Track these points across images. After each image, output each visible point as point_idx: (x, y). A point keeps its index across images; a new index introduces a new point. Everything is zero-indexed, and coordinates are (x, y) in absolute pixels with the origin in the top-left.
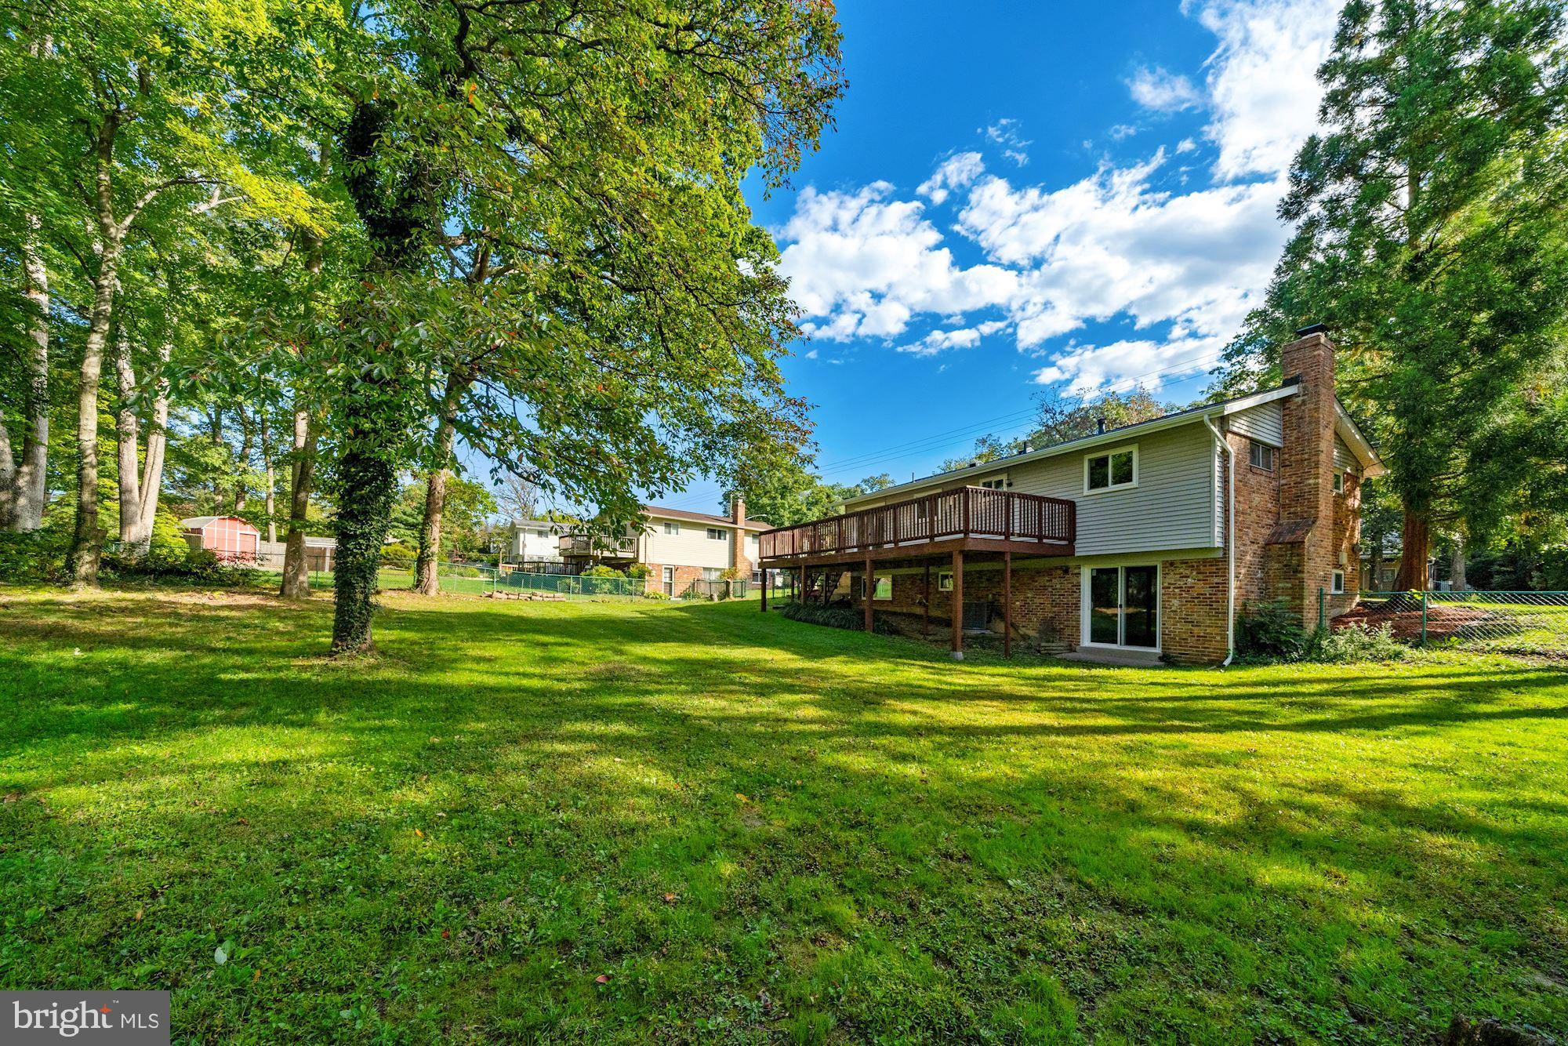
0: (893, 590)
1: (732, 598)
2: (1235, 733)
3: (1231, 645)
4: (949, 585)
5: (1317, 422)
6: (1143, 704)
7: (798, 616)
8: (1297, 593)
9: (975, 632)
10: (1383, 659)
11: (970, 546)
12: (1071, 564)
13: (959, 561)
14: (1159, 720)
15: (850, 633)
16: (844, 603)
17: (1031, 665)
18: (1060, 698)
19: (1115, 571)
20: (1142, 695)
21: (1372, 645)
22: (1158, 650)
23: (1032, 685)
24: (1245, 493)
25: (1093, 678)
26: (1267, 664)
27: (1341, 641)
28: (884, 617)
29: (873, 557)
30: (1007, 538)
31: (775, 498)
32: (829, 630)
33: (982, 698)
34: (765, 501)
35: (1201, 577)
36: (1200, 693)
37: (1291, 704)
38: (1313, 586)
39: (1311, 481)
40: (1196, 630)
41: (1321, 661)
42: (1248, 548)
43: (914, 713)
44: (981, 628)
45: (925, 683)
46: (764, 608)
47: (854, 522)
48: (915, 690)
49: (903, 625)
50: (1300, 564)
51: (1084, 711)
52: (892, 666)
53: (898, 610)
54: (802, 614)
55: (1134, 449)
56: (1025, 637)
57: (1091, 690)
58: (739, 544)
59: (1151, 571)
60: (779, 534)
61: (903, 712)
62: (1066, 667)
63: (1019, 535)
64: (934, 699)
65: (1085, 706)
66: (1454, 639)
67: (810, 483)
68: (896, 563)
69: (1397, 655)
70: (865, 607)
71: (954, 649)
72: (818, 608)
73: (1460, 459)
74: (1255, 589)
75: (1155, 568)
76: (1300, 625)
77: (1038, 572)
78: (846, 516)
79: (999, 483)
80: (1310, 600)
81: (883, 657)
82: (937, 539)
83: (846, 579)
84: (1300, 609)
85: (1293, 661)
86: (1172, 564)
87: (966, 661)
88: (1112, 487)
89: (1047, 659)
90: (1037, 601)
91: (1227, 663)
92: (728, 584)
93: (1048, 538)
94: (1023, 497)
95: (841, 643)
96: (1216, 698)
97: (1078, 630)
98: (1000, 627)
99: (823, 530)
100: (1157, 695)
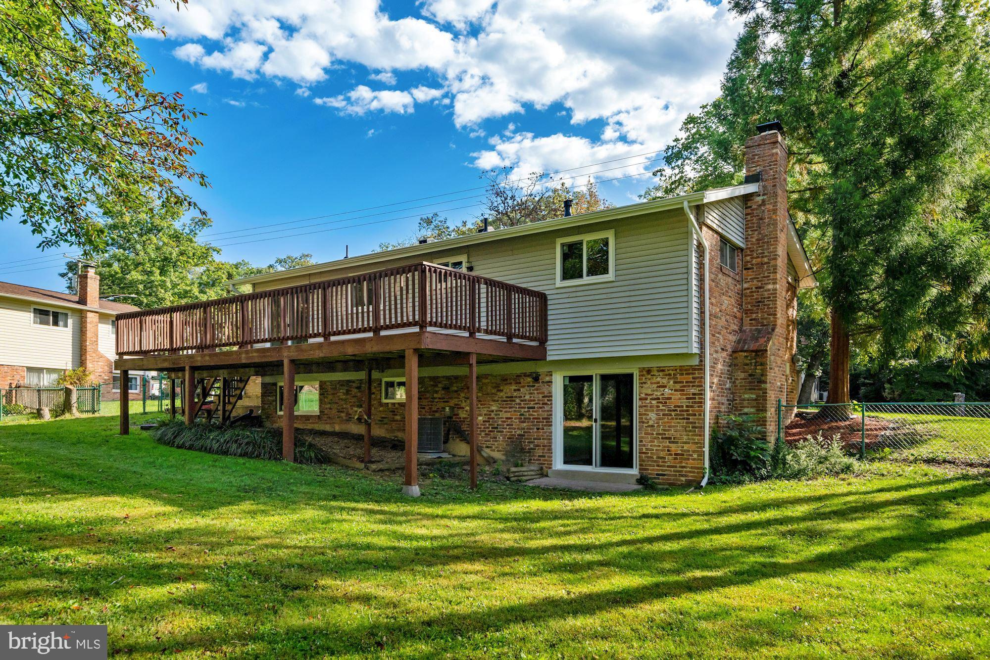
0: (321, 401)
1: (76, 414)
2: (764, 582)
3: (707, 464)
4: (400, 394)
5: (775, 224)
6: (647, 547)
7: (179, 441)
8: (760, 405)
9: (430, 456)
10: (837, 473)
11: (428, 343)
12: (542, 369)
13: (412, 362)
14: (678, 572)
15: (259, 464)
16: (251, 420)
17: (504, 499)
18: (554, 548)
19: (589, 379)
20: (641, 534)
21: (826, 458)
22: (634, 471)
23: (514, 530)
24: (716, 294)
25: (580, 514)
26: (740, 483)
27: (802, 454)
28: (309, 439)
29: (294, 355)
30: (472, 334)
31: (150, 273)
32: (228, 460)
33: (457, 559)
34: (135, 275)
35: (678, 386)
36: (699, 526)
37: (792, 533)
38: (773, 396)
39: (770, 287)
40: (673, 447)
41: (789, 478)
42: (719, 355)
43: (366, 599)
44: (437, 449)
45: (375, 541)
46: (125, 430)
47: (265, 305)
48: (363, 554)
49: (337, 449)
50: (764, 374)
51: (589, 566)
52: (322, 514)
53: (328, 428)
54: (186, 437)
55: (610, 235)
56: (491, 461)
57: (583, 531)
58: (89, 334)
59: (627, 379)
60: (148, 319)
61: (349, 599)
62: (546, 499)
63: (487, 332)
64: (393, 568)
65: (588, 557)
66: (887, 450)
67: (204, 256)
68: (328, 365)
69: (847, 469)
70: (283, 424)
71: (408, 483)
72: (210, 428)
73: (878, 274)
74: (724, 400)
75: (631, 376)
76: (763, 438)
77: (505, 380)
78: (253, 297)
79: (458, 264)
80: (771, 413)
81: (310, 499)
82: (383, 333)
83: (254, 387)
84: (763, 422)
85: (763, 478)
86: (649, 371)
87: (425, 498)
88: (586, 279)
89: (519, 491)
90: (504, 415)
91: (704, 483)
92: (68, 392)
93: (518, 337)
94: (490, 283)
95: (247, 481)
96: (718, 531)
97: (550, 449)
98: (462, 449)
99: (216, 314)
100: (657, 532)
